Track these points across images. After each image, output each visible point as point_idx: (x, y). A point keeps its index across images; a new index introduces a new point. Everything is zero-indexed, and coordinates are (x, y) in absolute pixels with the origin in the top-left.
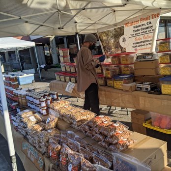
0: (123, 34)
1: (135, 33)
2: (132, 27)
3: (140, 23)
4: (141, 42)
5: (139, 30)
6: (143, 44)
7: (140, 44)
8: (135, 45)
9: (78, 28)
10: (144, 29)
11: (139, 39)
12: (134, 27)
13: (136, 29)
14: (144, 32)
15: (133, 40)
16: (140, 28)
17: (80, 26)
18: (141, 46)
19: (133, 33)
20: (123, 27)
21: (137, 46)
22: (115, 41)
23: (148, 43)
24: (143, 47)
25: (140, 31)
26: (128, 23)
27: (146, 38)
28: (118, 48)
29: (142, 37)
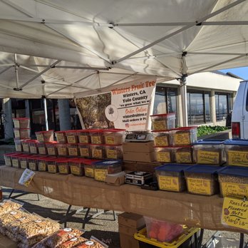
0: (110, 103)
1: (126, 103)
2: (122, 95)
3: (131, 91)
4: (133, 116)
5: (129, 100)
6: (135, 118)
7: (132, 118)
8: (126, 119)
9: (46, 89)
10: (136, 99)
11: (130, 112)
12: (124, 96)
13: (126, 98)
14: (137, 103)
15: (123, 112)
16: (131, 98)
17: (48, 87)
18: (134, 120)
19: (122, 103)
20: (110, 94)
21: (128, 121)
22: (99, 112)
23: (142, 117)
24: (136, 122)
25: (132, 102)
26: (116, 90)
27: (139, 111)
28: (103, 121)
29: (134, 109)
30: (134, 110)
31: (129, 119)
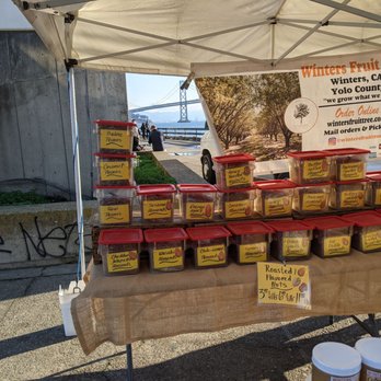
0: (298, 94)
1: (338, 96)
2: (327, 79)
3: (349, 74)
4: (350, 122)
5: (350, 91)
6: (354, 126)
7: (347, 127)
8: (332, 129)
9: (77, 41)
10: (363, 89)
11: (346, 114)
12: (334, 82)
13: (340, 86)
14: (362, 97)
15: (331, 114)
16: (352, 86)
17: (86, 35)
18: (350, 131)
19: (331, 96)
20: (295, 75)
21: (336, 132)
22: (267, 113)
23: (367, 125)
24: (353, 135)
25: (354, 94)
26: (314, 67)
27: (364, 112)
28: (274, 133)
29: (354, 108)
30: (355, 111)
31: (340, 128)
